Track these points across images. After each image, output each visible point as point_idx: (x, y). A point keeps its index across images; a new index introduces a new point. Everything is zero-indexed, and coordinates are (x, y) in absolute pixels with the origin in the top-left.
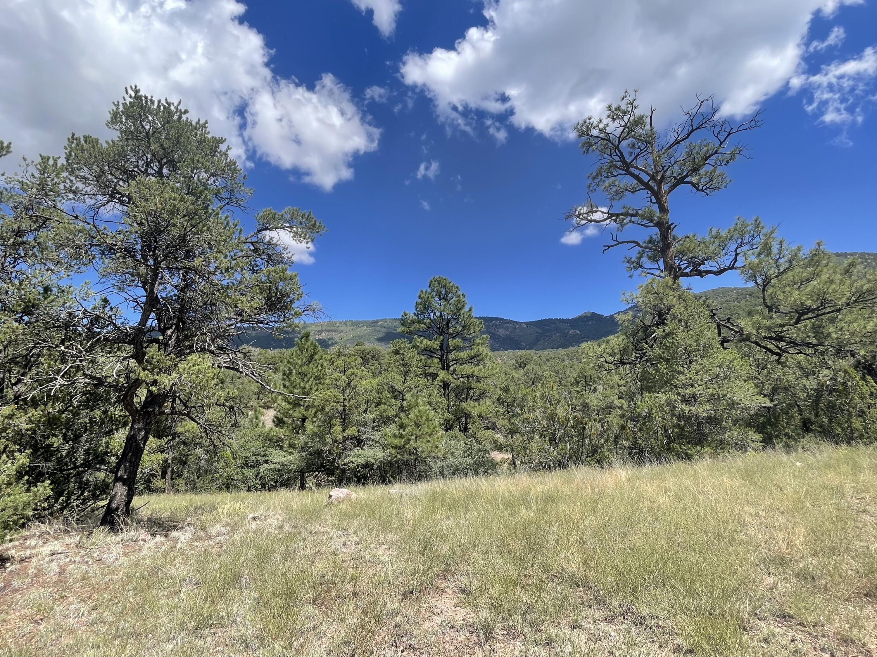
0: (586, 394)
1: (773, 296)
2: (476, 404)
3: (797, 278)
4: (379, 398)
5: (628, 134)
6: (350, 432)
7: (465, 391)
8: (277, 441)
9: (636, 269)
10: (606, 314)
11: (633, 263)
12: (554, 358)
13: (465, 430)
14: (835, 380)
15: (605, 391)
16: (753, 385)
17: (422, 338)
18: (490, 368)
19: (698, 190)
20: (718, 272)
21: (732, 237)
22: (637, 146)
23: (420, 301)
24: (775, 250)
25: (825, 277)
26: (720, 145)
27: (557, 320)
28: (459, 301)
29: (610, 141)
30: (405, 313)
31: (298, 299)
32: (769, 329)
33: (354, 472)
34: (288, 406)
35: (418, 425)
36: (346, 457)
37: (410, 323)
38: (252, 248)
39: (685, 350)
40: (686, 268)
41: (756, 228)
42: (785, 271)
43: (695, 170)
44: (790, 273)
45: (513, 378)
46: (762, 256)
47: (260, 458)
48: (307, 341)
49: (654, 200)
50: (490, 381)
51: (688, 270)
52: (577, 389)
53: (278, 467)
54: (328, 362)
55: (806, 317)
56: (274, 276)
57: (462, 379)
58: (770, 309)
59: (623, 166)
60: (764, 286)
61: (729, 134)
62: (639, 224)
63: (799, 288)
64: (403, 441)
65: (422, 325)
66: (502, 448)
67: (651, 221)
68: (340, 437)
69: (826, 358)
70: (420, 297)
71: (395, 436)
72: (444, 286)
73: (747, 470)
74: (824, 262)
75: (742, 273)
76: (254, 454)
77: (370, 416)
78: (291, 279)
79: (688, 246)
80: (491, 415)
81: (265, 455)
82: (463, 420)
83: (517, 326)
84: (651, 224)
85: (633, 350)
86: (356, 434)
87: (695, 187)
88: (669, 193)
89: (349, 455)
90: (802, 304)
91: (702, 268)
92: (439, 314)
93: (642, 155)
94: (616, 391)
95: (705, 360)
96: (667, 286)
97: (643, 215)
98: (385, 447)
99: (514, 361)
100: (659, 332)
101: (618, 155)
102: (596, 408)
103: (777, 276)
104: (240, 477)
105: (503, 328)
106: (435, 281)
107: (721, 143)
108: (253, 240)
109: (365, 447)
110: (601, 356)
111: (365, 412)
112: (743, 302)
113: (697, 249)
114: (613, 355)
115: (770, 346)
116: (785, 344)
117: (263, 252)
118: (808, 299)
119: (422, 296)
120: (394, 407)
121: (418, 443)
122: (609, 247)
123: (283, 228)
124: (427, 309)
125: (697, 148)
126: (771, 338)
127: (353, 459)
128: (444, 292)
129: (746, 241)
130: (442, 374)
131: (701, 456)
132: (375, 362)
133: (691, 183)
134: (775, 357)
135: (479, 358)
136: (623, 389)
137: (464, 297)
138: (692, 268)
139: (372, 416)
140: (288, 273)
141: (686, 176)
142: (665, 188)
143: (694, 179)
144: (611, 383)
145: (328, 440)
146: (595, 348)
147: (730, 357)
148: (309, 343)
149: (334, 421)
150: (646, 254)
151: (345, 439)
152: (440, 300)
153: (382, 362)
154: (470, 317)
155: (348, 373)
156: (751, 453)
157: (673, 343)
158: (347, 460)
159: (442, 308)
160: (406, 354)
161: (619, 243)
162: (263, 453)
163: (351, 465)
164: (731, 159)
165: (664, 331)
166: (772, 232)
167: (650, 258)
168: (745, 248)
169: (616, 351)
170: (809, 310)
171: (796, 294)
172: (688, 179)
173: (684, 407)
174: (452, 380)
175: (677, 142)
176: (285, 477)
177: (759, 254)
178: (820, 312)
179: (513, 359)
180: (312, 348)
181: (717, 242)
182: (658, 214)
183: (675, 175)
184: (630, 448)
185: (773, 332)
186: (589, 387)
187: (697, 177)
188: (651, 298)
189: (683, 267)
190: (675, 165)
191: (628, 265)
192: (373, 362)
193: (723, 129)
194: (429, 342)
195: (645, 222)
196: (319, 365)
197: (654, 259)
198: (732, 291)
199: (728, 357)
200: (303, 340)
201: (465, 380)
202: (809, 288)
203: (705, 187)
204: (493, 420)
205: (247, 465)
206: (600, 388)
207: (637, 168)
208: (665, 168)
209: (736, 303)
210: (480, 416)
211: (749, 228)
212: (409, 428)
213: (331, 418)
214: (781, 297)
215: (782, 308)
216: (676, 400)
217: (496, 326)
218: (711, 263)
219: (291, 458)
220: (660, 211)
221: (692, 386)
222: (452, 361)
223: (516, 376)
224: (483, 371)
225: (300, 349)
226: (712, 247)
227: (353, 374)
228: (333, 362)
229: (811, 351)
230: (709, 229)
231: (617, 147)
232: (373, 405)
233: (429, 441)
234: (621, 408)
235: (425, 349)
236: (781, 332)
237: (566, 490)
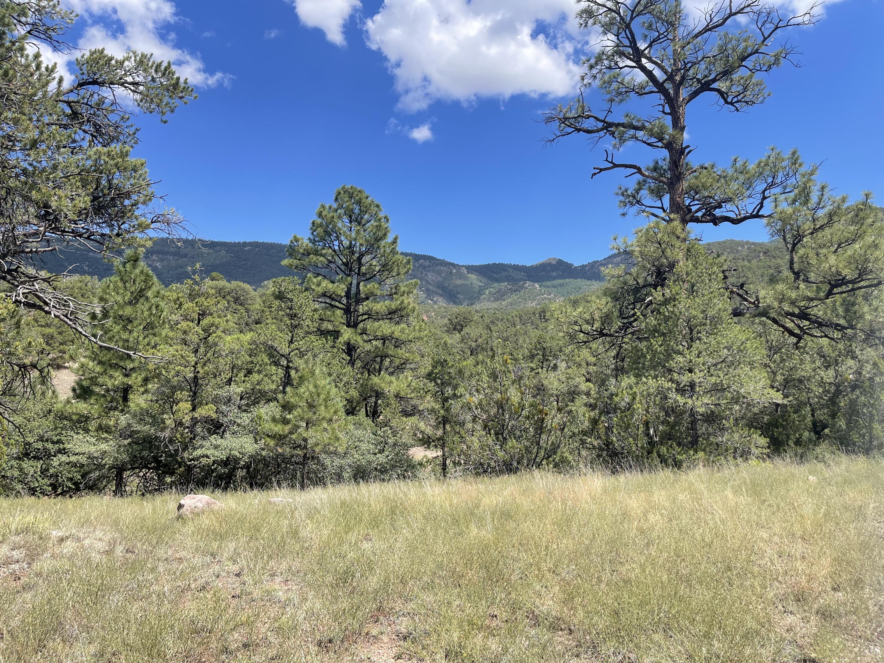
0: (543, 374)
1: (804, 258)
2: (393, 379)
3: (835, 239)
4: (252, 362)
5: (646, 7)
6: (202, 412)
7: (378, 359)
8: (79, 421)
9: (632, 204)
10: (576, 264)
11: (629, 196)
12: (502, 320)
13: (374, 414)
14: (860, 374)
15: (569, 371)
16: (766, 375)
17: (320, 278)
18: (417, 328)
19: (726, 102)
20: (737, 220)
21: (761, 173)
22: (654, 27)
23: (319, 221)
24: (814, 198)
25: (869, 239)
26: (764, 41)
27: (510, 266)
28: (379, 227)
29: (619, 14)
30: (295, 237)
31: (144, 203)
32: (793, 303)
33: (208, 471)
34: (98, 369)
35: (311, 406)
36: (195, 449)
37: (303, 254)
38: (68, 111)
39: (688, 323)
40: (697, 211)
41: (792, 164)
42: (822, 227)
43: (726, 73)
44: (827, 231)
45: (446, 345)
46: (797, 203)
47: (50, 446)
48: (134, 267)
49: (667, 110)
50: (414, 347)
51: (699, 214)
52: (532, 365)
53: (83, 460)
54: (172, 304)
55: (840, 289)
56: (106, 163)
57: (374, 342)
58: (797, 275)
59: (633, 55)
60: (794, 245)
61: (777, 28)
62: (645, 142)
63: (835, 252)
64: (287, 428)
65: (321, 259)
66: (430, 443)
67: (661, 140)
68: (187, 420)
69: (854, 345)
70: (320, 215)
71: (274, 420)
72: (359, 202)
73: (753, 483)
74: (870, 221)
75: (768, 224)
76: (41, 439)
77: (236, 389)
78: (135, 170)
79: (703, 180)
80: (413, 395)
81: (59, 442)
82: (373, 399)
83: (454, 271)
84: (660, 144)
85: (618, 317)
86: (214, 416)
87: (723, 97)
88: (688, 102)
89: (202, 446)
90: (838, 273)
91: (718, 213)
92: (348, 243)
93: (659, 42)
94: (584, 371)
95: (711, 338)
96: (674, 233)
97: (651, 130)
98: (257, 436)
99: (446, 321)
100: (657, 295)
101: (628, 38)
102: (555, 392)
103: (812, 233)
104: (16, 473)
105: (433, 271)
106: (345, 192)
107: (765, 39)
108: (71, 99)
109: (227, 435)
110: (576, 323)
111: (229, 382)
112: (754, 262)
113: (716, 185)
114: (590, 322)
115: (790, 325)
116: (807, 323)
117: (88, 121)
118: (846, 267)
119: (324, 213)
120: (274, 378)
121: (311, 432)
122: (601, 170)
123: (122, 85)
124: (330, 235)
125: (733, 42)
126: (793, 314)
127: (209, 453)
128: (357, 211)
129: (778, 181)
130: (347, 334)
131: (694, 464)
132: (239, 307)
133: (718, 91)
134: (794, 340)
135: (403, 313)
136: (592, 369)
137: (388, 220)
138: (704, 211)
139: (239, 390)
140: (132, 160)
141: (714, 80)
142: (684, 93)
143: (722, 85)
144: (578, 359)
145: (168, 422)
146: (569, 311)
147: (742, 337)
148: (137, 271)
149: (178, 395)
150: (647, 185)
151: (195, 421)
152: (351, 222)
153: (252, 308)
154: (394, 252)
155: (205, 322)
156: (753, 462)
157: (672, 312)
158: (199, 452)
159: (353, 235)
160: (295, 300)
161: (615, 166)
162: (55, 439)
163: (204, 461)
164: (774, 64)
165: (663, 295)
166: (812, 174)
167: (652, 191)
168: (777, 190)
169: (597, 316)
170: (843, 282)
171: (832, 259)
172: (715, 85)
173: (679, 398)
174: (361, 343)
175: (707, 29)
176: (94, 475)
177: (794, 201)
178: (856, 286)
179: (445, 316)
180: (143, 278)
181: (742, 178)
182: (670, 130)
183: (699, 76)
184: (601, 449)
185: (798, 307)
186: (548, 363)
187: (728, 83)
188: (652, 248)
189: (694, 208)
190: (702, 62)
191: (622, 198)
192: (235, 307)
193: (769, 20)
194: (330, 286)
195: (653, 140)
196: (154, 308)
197: (658, 194)
198: (743, 247)
199: (740, 337)
200: (128, 265)
201: (379, 343)
202: (849, 253)
203: (735, 100)
204: (414, 402)
205: (27, 455)
206: (562, 365)
207: (650, 60)
208: (689, 65)
209: (746, 263)
210: (397, 396)
211: (784, 164)
212: (299, 410)
213: (174, 389)
214: (813, 261)
215: (812, 276)
216: (669, 389)
217: (424, 268)
218: (729, 206)
219: (104, 446)
220: (673, 127)
221: (690, 371)
222: (363, 314)
223: (449, 341)
224: (407, 331)
225: (122, 279)
226: (734, 186)
227: (212, 325)
228: (181, 305)
229: (837, 335)
230: (733, 158)
231: (628, 26)
232: (242, 374)
233: (325, 430)
234: (588, 394)
235: (324, 295)
236: (807, 308)
237: (525, 503)
